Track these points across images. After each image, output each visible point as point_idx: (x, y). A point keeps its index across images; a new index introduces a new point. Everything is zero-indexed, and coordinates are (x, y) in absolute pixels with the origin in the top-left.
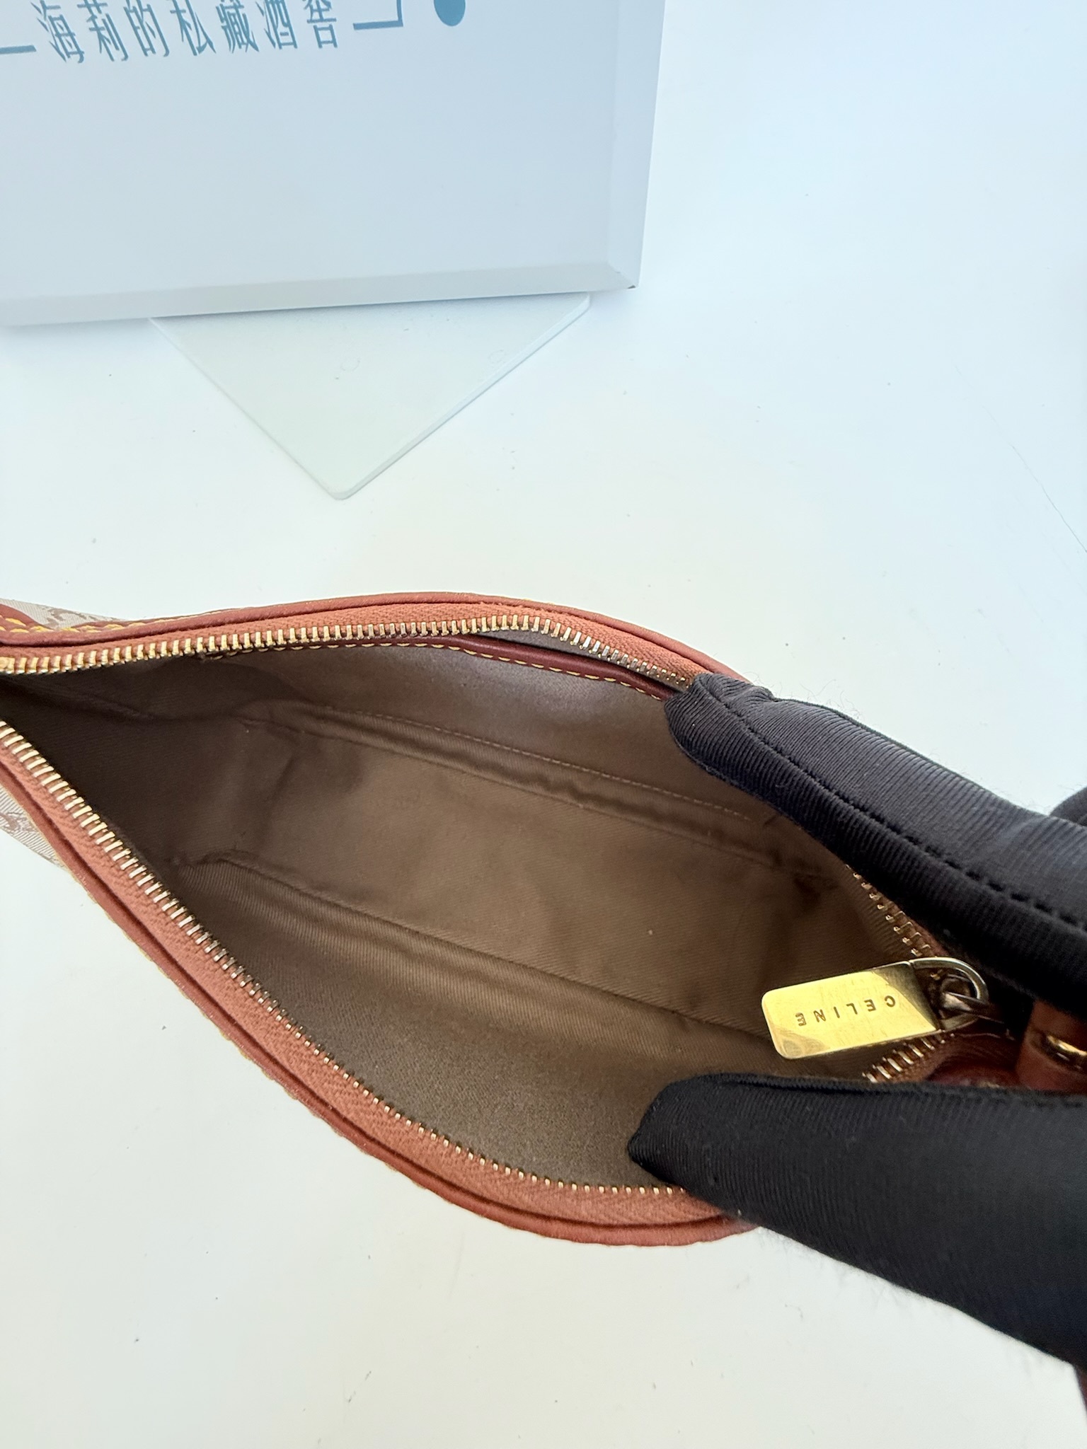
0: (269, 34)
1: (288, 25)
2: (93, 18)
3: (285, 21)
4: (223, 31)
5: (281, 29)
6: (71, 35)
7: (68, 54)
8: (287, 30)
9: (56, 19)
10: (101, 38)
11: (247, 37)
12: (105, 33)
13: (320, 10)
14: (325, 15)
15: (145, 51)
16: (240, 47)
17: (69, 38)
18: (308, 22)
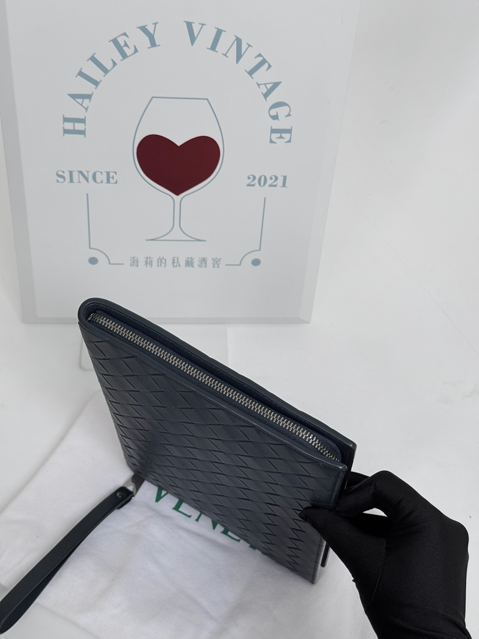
0: (199, 265)
1: (206, 264)
2: (147, 260)
3: (205, 262)
4: (184, 265)
5: (203, 264)
6: (138, 262)
7: (133, 265)
8: (205, 265)
9: (136, 260)
10: (146, 263)
11: (192, 264)
12: (148, 263)
13: (217, 262)
14: (218, 263)
15: (158, 266)
16: (188, 266)
17: (136, 263)
18: (212, 264)
